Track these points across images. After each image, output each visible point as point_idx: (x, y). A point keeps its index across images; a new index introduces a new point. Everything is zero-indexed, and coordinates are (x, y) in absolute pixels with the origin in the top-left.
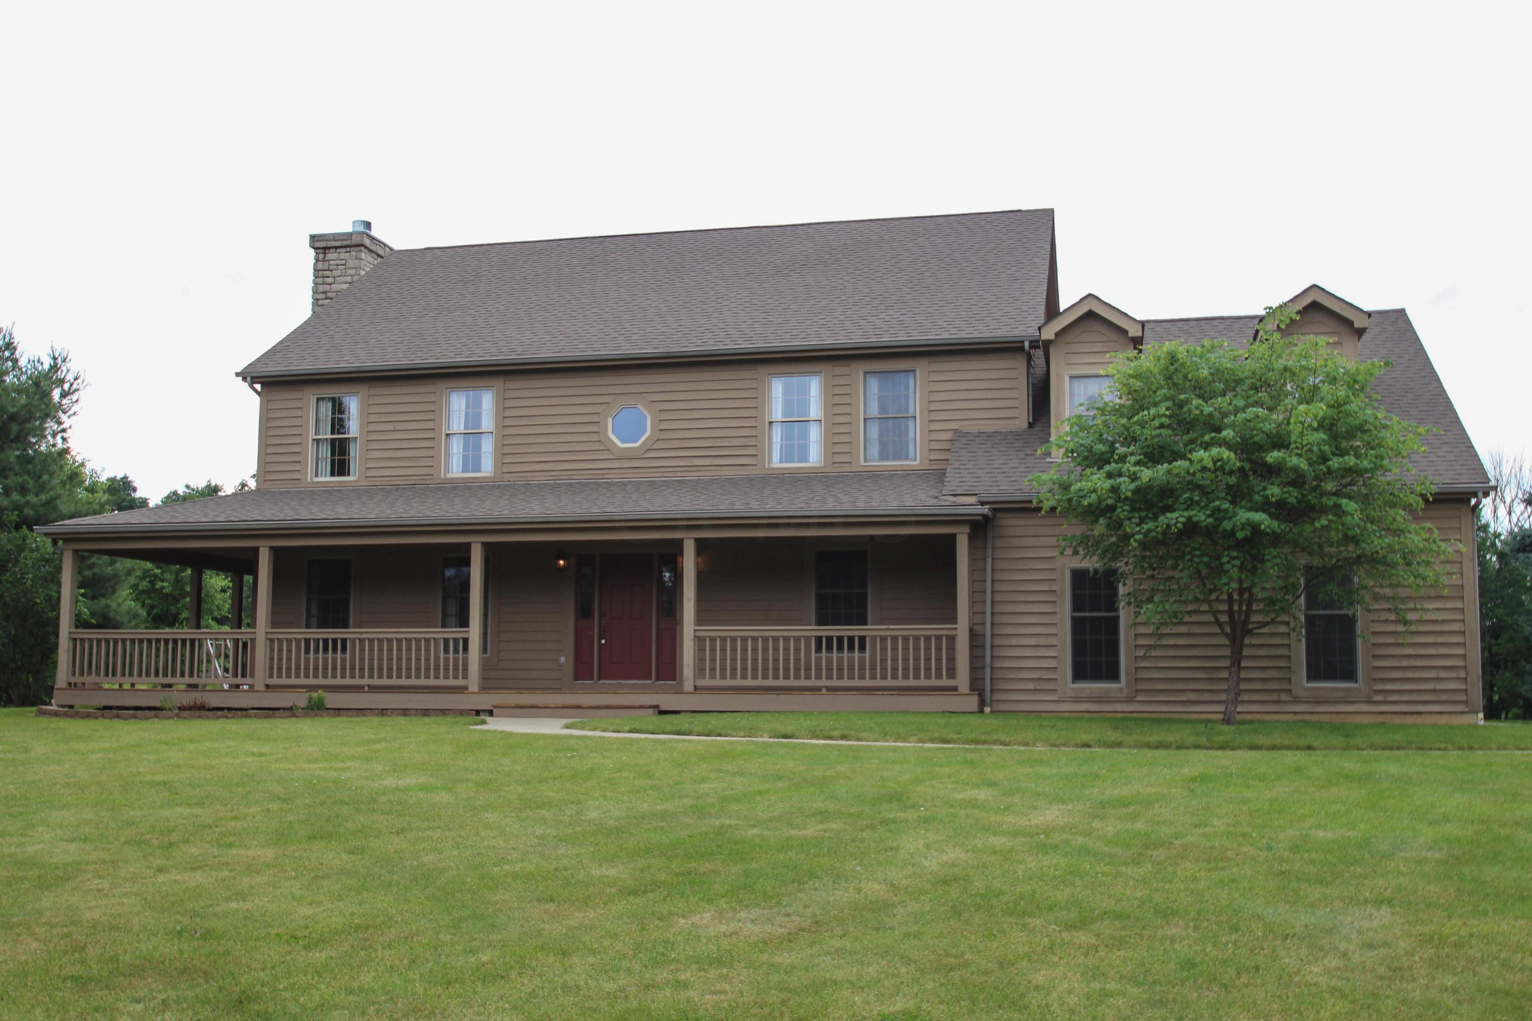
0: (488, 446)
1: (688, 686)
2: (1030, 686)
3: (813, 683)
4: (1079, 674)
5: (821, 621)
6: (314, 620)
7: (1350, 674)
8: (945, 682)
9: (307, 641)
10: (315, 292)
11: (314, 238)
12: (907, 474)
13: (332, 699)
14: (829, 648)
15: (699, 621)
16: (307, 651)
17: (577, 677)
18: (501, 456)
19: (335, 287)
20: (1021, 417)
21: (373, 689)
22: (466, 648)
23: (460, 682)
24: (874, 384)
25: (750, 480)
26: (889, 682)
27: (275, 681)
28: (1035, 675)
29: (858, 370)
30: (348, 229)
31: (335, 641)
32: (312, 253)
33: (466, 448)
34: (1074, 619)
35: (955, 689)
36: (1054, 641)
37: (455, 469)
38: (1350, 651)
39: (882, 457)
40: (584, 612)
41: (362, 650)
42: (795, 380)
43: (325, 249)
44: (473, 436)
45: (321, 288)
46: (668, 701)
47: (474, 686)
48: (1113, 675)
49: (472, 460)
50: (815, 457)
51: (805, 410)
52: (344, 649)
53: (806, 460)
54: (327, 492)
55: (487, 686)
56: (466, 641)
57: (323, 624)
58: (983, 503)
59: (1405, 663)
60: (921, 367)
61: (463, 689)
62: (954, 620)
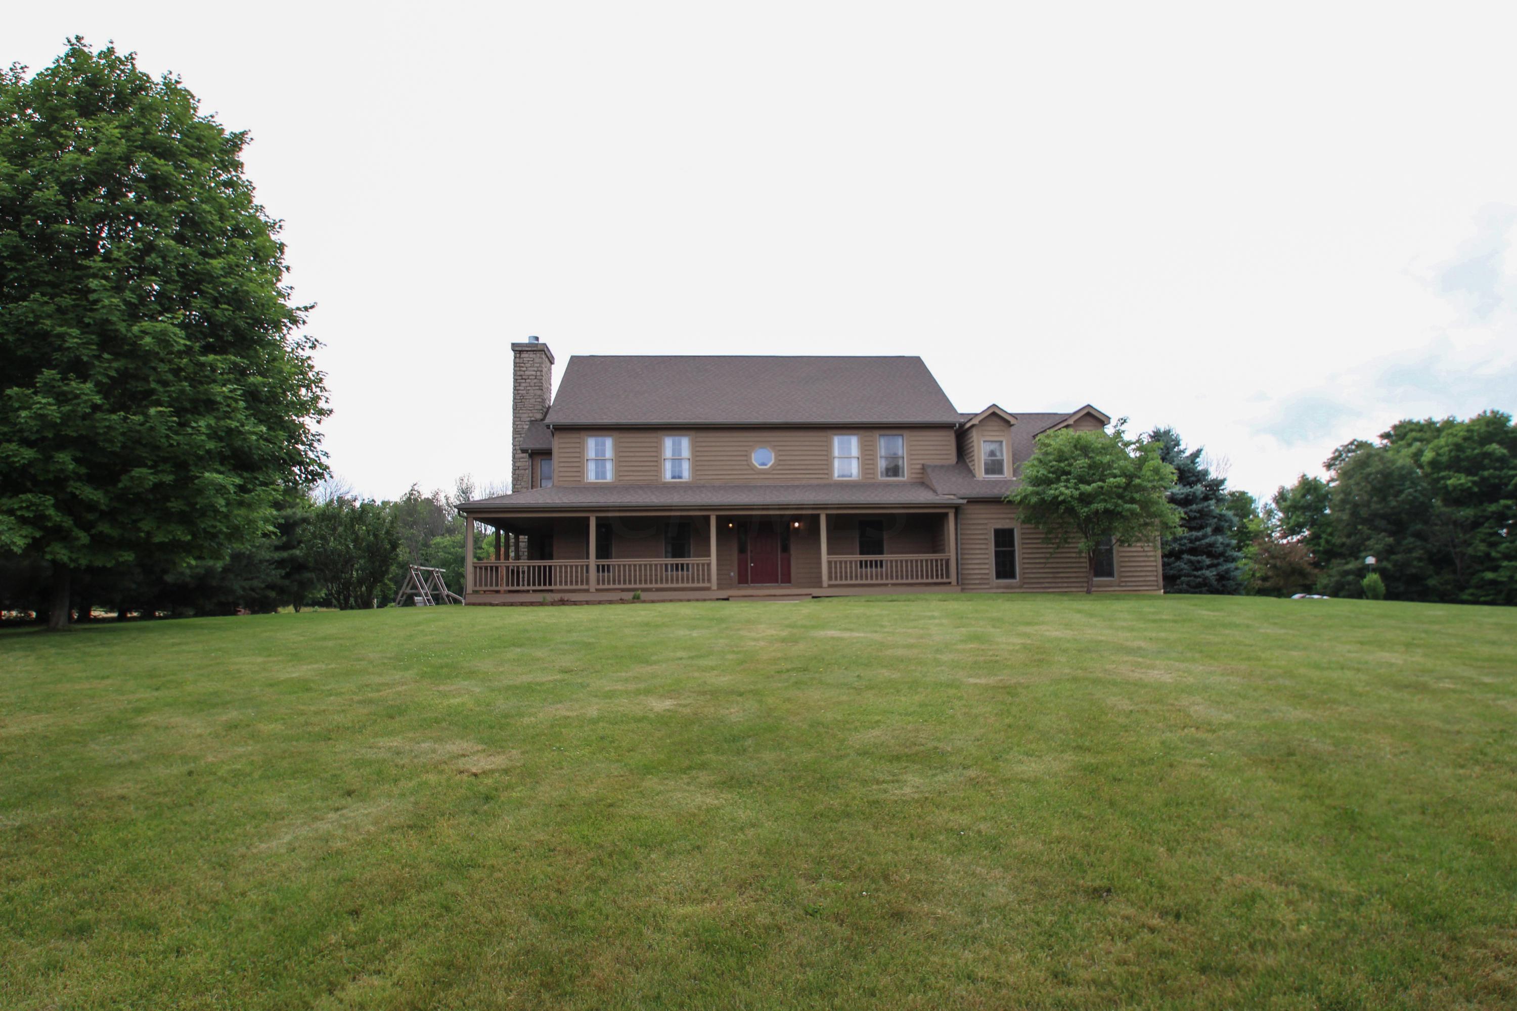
1: (825, 583)
2: (977, 582)
3: (884, 581)
4: (999, 576)
5: (861, 553)
7: (1111, 574)
8: (945, 580)
10: (515, 375)
11: (513, 345)
12: (903, 485)
13: (643, 595)
15: (829, 554)
17: (740, 582)
19: (527, 373)
20: (953, 459)
21: (658, 590)
23: (706, 585)
25: (825, 486)
26: (920, 581)
27: (601, 587)
28: (979, 577)
29: (876, 434)
30: (526, 341)
32: (512, 353)
34: (996, 552)
35: (950, 583)
36: (986, 561)
37: (668, 476)
38: (1111, 564)
40: (742, 550)
43: (520, 352)
44: (677, 460)
45: (519, 373)
46: (816, 592)
47: (714, 587)
48: (1012, 575)
55: (720, 587)
59: (1133, 569)
60: (906, 433)
61: (708, 589)
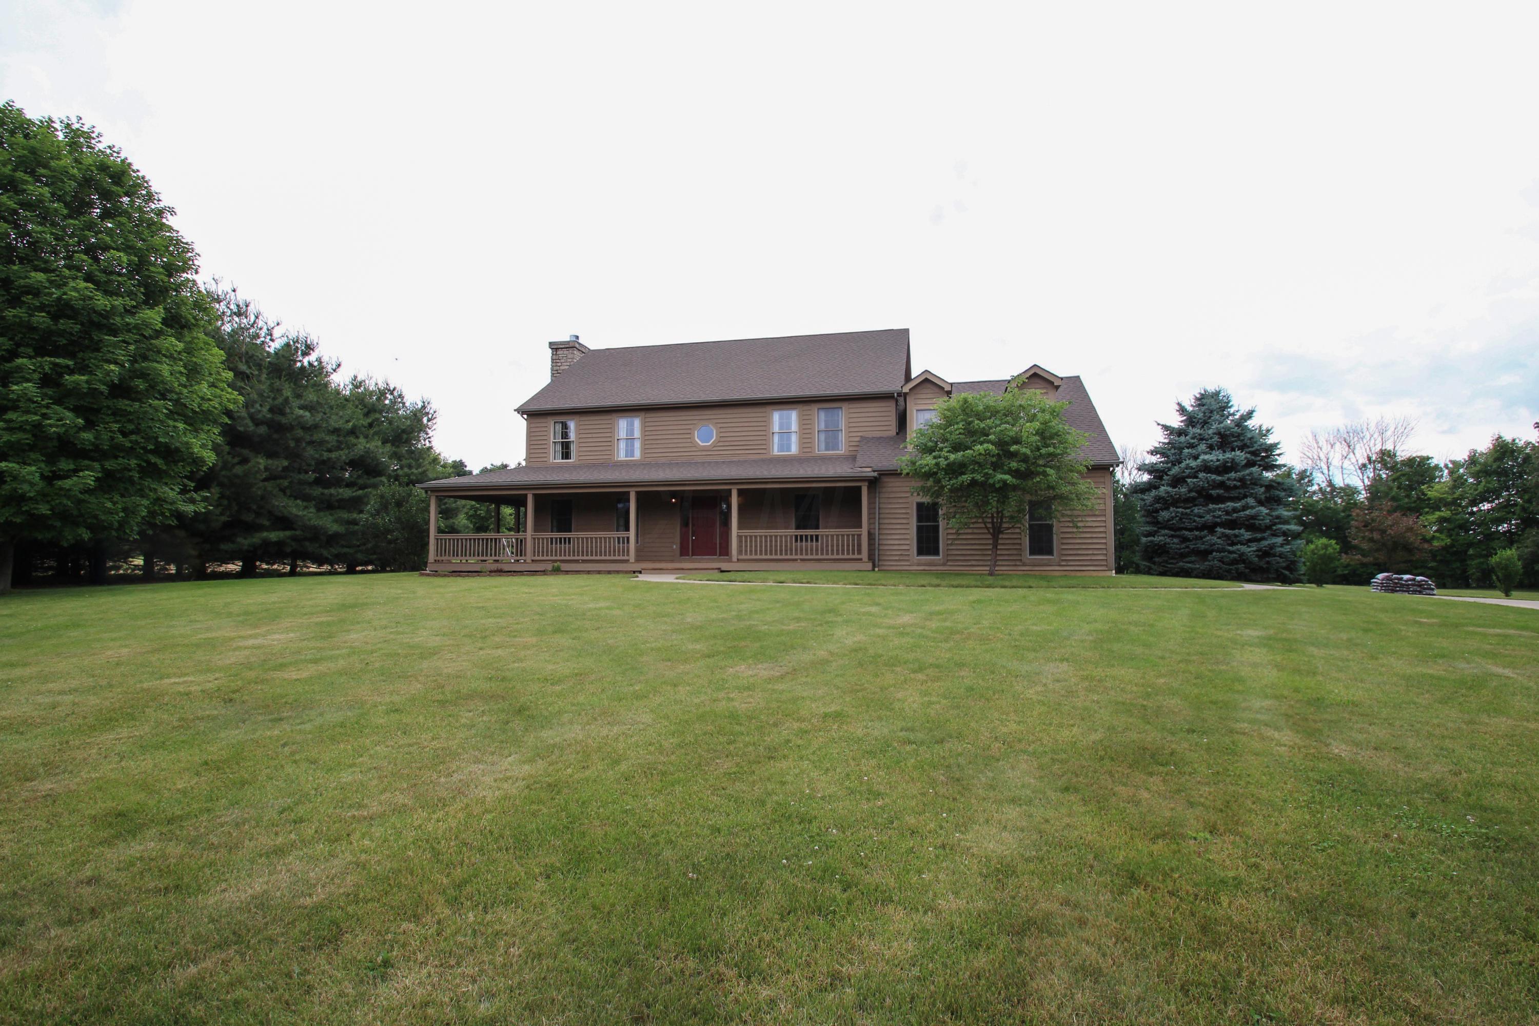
0: (637, 445)
1: (734, 559)
2: (897, 558)
3: (794, 557)
4: (920, 552)
5: (798, 528)
6: (555, 529)
7: (1050, 552)
8: (856, 556)
9: (552, 539)
10: (552, 370)
11: (550, 343)
12: (838, 458)
13: (565, 567)
14: (801, 540)
15: (740, 527)
16: (552, 543)
17: (682, 554)
18: (644, 449)
19: (562, 368)
20: (893, 430)
21: (584, 561)
22: (628, 542)
23: (626, 558)
24: (822, 415)
25: (763, 460)
26: (830, 557)
27: (536, 558)
28: (899, 553)
29: (814, 407)
30: (568, 339)
31: (565, 539)
32: (550, 351)
33: (627, 446)
34: (918, 526)
35: (861, 559)
36: (908, 537)
37: (622, 456)
38: (1050, 541)
39: (827, 449)
40: (685, 524)
41: (578, 543)
42: (785, 413)
43: (557, 349)
44: (630, 440)
45: (555, 368)
46: (724, 566)
47: (632, 559)
48: (936, 552)
49: (629, 452)
50: (794, 449)
51: (789, 427)
52: (569, 542)
53: (789, 449)
54: (560, 467)
55: (639, 559)
56: (628, 538)
57: (559, 531)
58: (874, 471)
59: (1077, 547)
60: (845, 406)
61: (627, 561)
62: (860, 527)
